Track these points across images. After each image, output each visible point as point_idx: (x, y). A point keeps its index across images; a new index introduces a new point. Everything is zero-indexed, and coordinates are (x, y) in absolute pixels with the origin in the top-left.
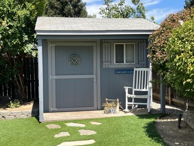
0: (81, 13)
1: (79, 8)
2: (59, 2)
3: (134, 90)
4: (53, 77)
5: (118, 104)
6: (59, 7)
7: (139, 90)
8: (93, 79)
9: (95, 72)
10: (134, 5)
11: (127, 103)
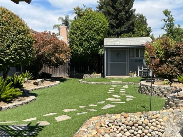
0: (131, 18)
1: (129, 14)
2: (114, 10)
3: (143, 68)
4: (110, 62)
5: (135, 73)
6: (114, 13)
7: (145, 68)
8: (126, 63)
9: (126, 61)
10: (166, 16)
11: (139, 73)
